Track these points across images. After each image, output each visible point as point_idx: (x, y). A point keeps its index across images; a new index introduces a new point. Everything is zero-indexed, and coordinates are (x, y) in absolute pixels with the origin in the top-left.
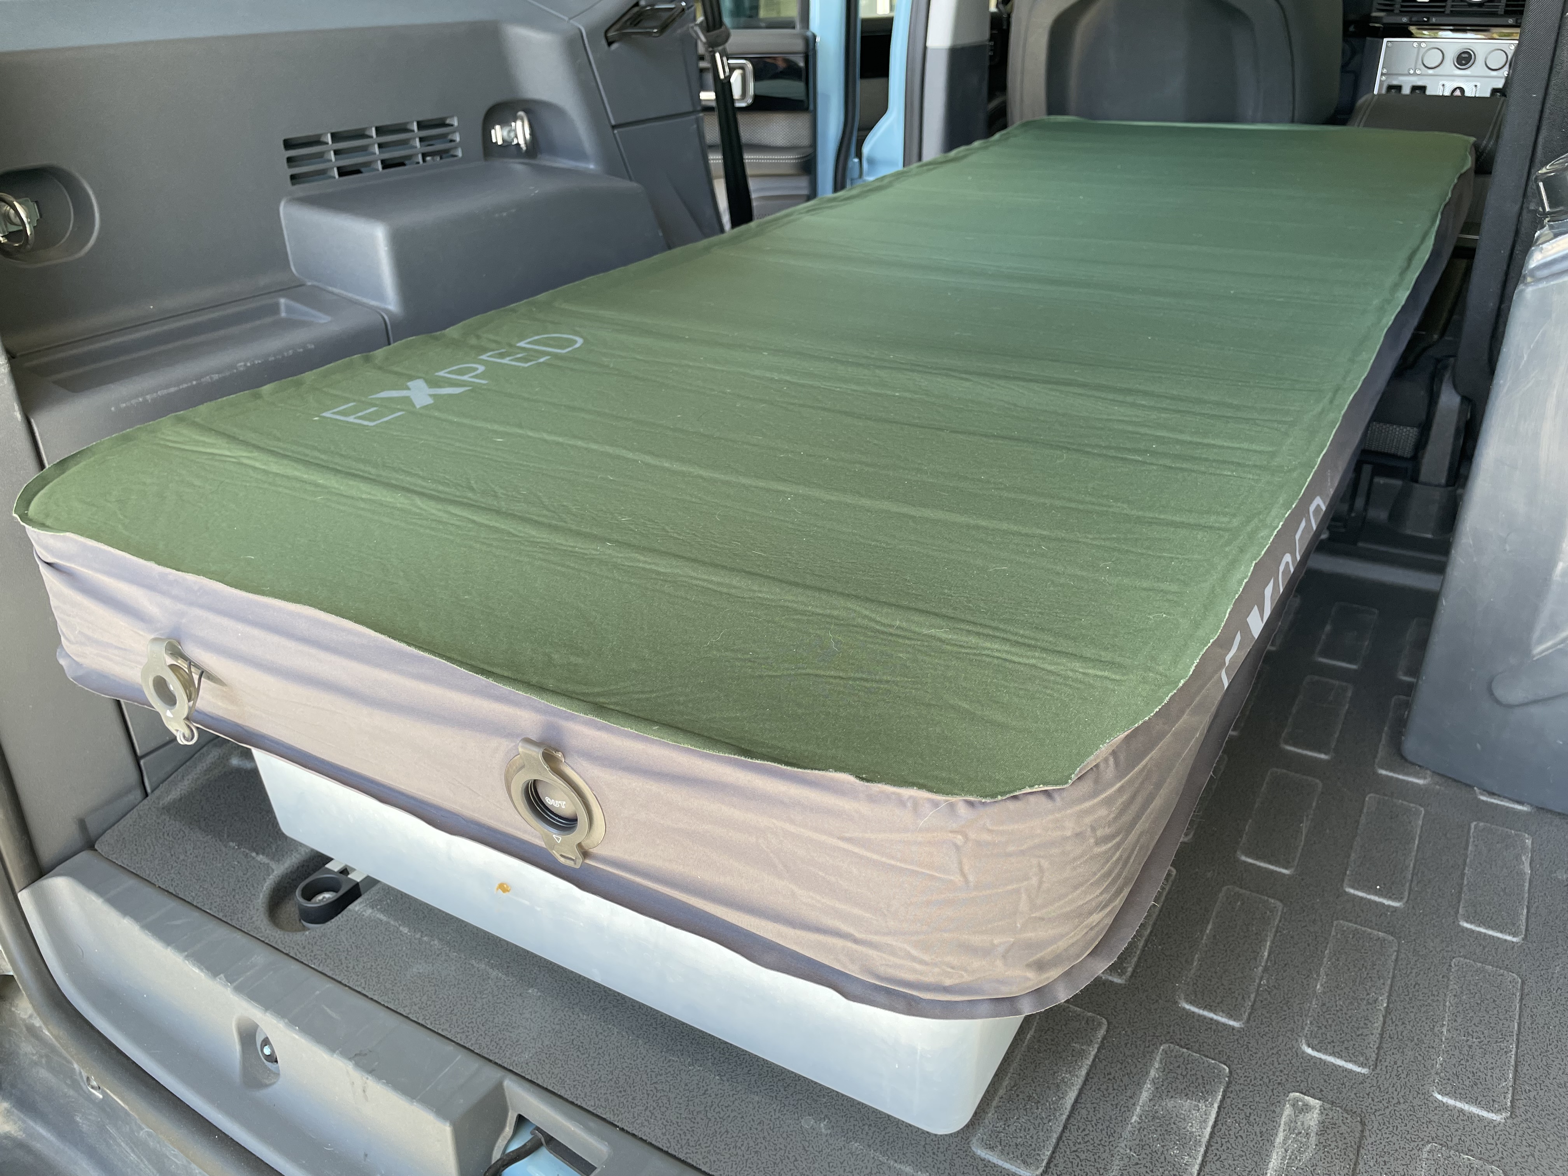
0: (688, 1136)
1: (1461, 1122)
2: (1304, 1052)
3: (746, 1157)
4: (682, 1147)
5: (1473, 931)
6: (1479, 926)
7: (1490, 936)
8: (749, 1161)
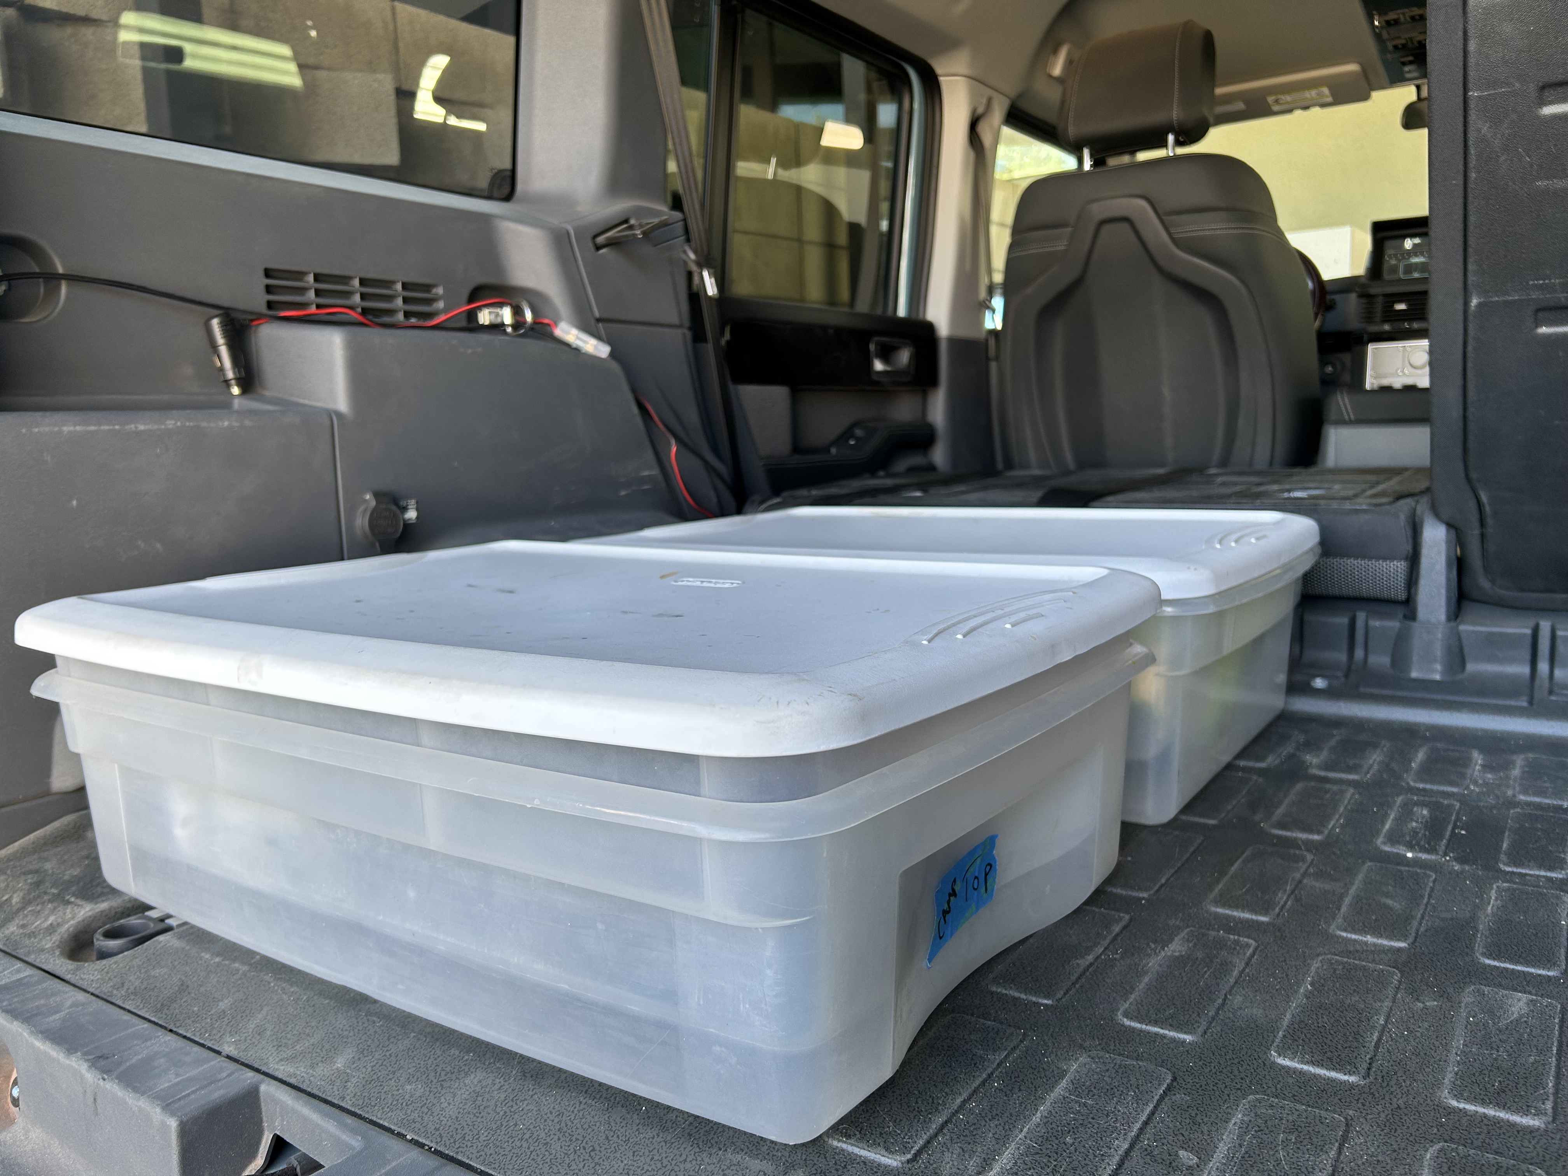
0: (467, 1130)
1: (1484, 1127)
2: (1274, 1063)
3: (532, 1148)
4: (455, 1142)
5: (1498, 968)
6: (1505, 962)
7: (1518, 971)
8: (534, 1153)
